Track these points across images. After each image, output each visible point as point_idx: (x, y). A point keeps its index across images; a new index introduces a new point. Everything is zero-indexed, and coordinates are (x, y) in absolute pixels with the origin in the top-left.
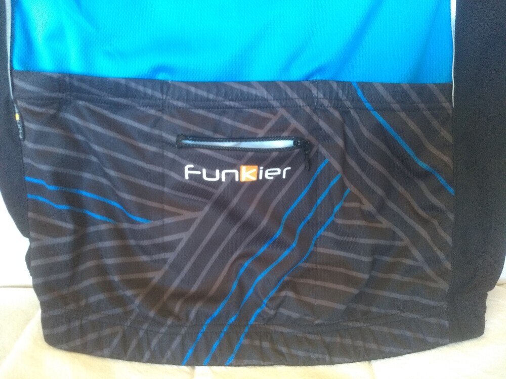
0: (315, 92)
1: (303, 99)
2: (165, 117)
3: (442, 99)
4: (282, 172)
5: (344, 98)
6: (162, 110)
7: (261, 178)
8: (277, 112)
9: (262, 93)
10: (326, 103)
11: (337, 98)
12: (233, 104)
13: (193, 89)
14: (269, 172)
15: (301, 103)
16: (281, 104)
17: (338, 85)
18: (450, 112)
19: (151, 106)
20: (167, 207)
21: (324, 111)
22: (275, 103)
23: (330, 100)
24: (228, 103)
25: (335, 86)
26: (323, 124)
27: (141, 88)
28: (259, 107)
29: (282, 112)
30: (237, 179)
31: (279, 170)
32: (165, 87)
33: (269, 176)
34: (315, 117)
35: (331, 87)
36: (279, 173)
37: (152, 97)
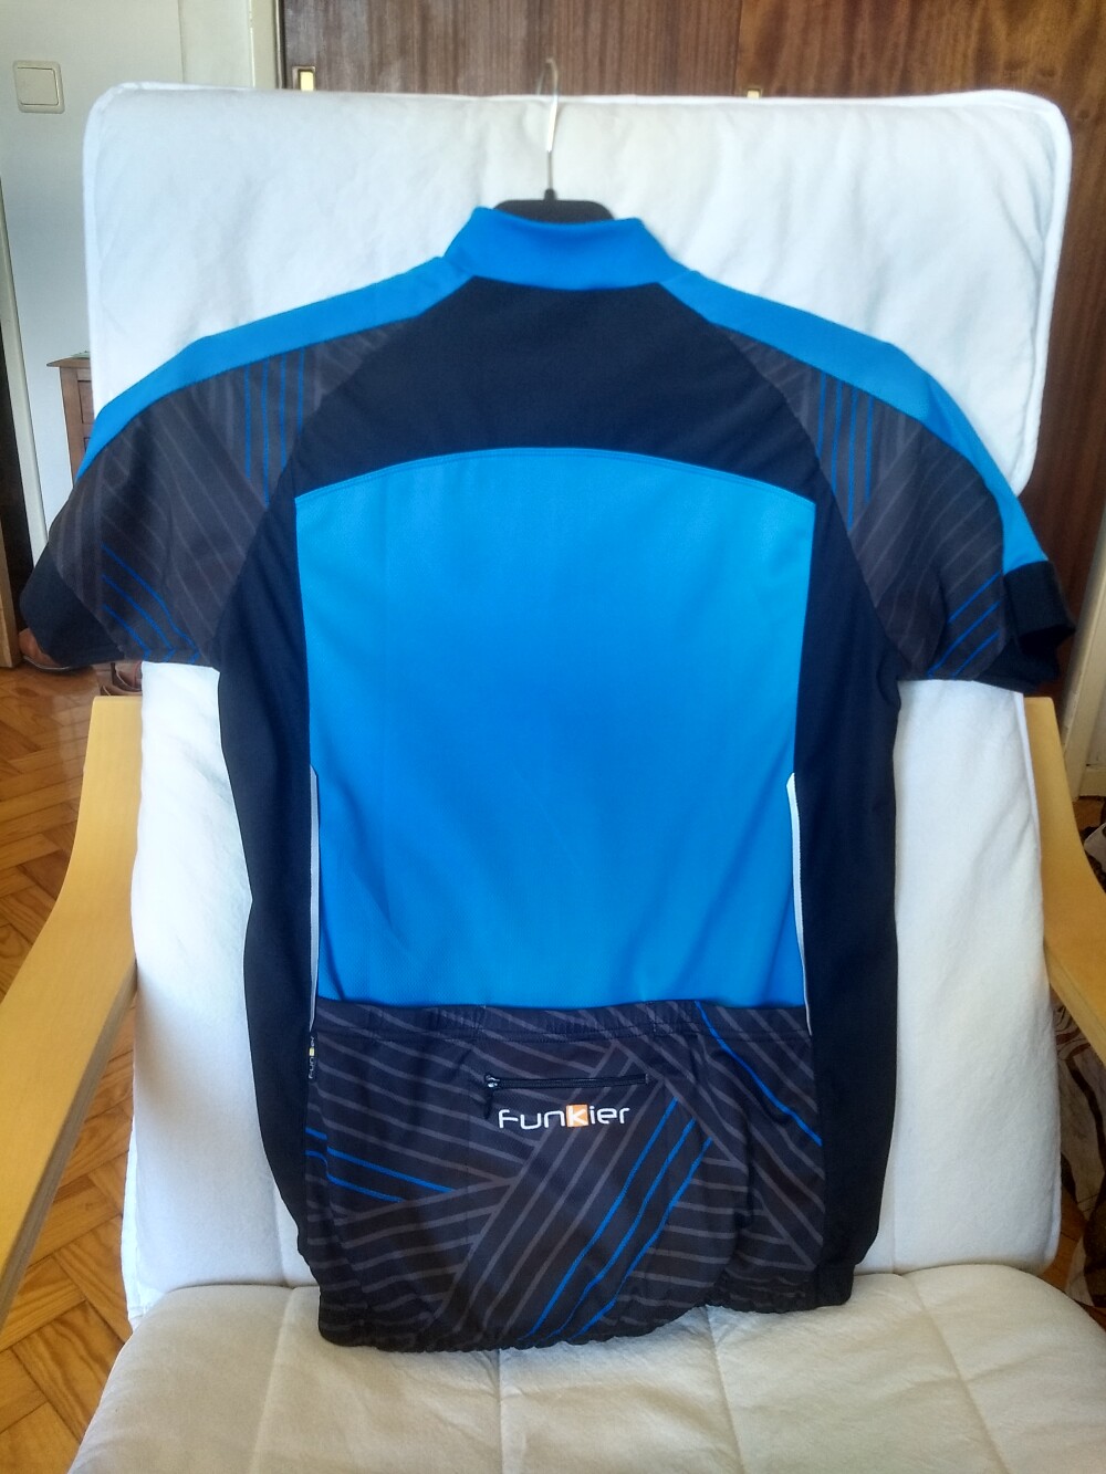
0: (652, 1015)
1: (638, 1026)
2: (476, 1051)
3: (796, 1026)
4: (618, 1114)
5: (688, 1019)
6: (472, 1041)
7: (593, 1122)
8: (610, 1044)
9: (591, 1022)
10: (667, 1028)
11: (681, 1021)
12: (555, 1036)
13: (510, 1018)
14: (602, 1113)
15: (636, 1031)
16: (613, 1033)
17: (679, 1005)
18: (808, 1041)
19: (461, 1037)
20: (472, 1171)
21: (664, 1038)
22: (606, 1034)
23: (671, 1024)
24: (550, 1036)
25: (675, 1007)
26: (666, 1054)
27: (453, 1016)
28: (587, 1039)
29: (615, 1043)
30: (563, 1124)
31: (614, 1111)
32: (479, 1014)
33: (604, 1119)
34: (657, 1048)
35: (671, 1008)
36: (615, 1116)
37: (463, 1027)
